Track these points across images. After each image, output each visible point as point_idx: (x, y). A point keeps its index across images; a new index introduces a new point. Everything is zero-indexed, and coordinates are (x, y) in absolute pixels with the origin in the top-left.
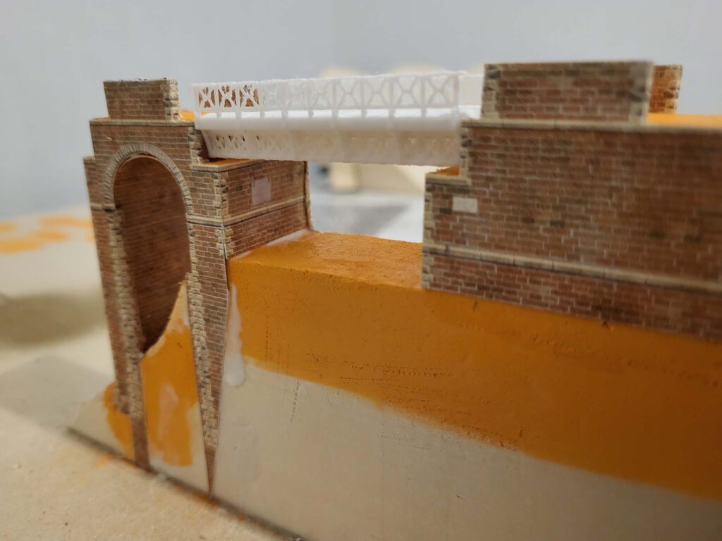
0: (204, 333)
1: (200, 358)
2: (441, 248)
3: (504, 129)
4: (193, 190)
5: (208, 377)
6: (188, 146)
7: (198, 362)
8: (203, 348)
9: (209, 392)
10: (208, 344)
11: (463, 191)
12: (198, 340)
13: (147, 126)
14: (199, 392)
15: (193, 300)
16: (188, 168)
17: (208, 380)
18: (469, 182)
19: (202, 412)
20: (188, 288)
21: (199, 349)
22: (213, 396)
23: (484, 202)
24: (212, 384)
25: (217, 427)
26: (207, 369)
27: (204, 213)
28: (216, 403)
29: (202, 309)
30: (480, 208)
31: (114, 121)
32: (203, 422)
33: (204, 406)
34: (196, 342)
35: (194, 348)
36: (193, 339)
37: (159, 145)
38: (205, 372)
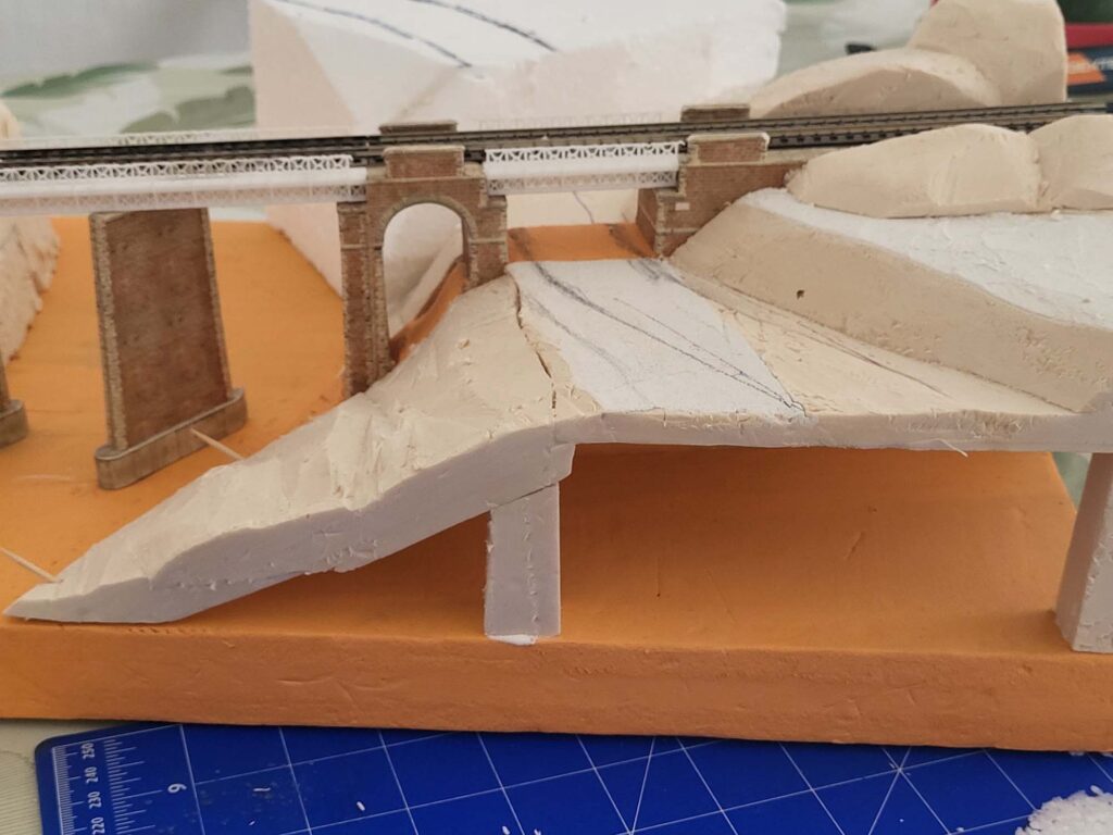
2: (669, 230)
3: (703, 168)
4: (479, 222)
6: (478, 193)
11: (682, 200)
13: (436, 181)
16: (476, 207)
18: (685, 195)
23: (693, 204)
27: (489, 236)
30: (691, 207)
31: (397, 180)
37: (448, 194)
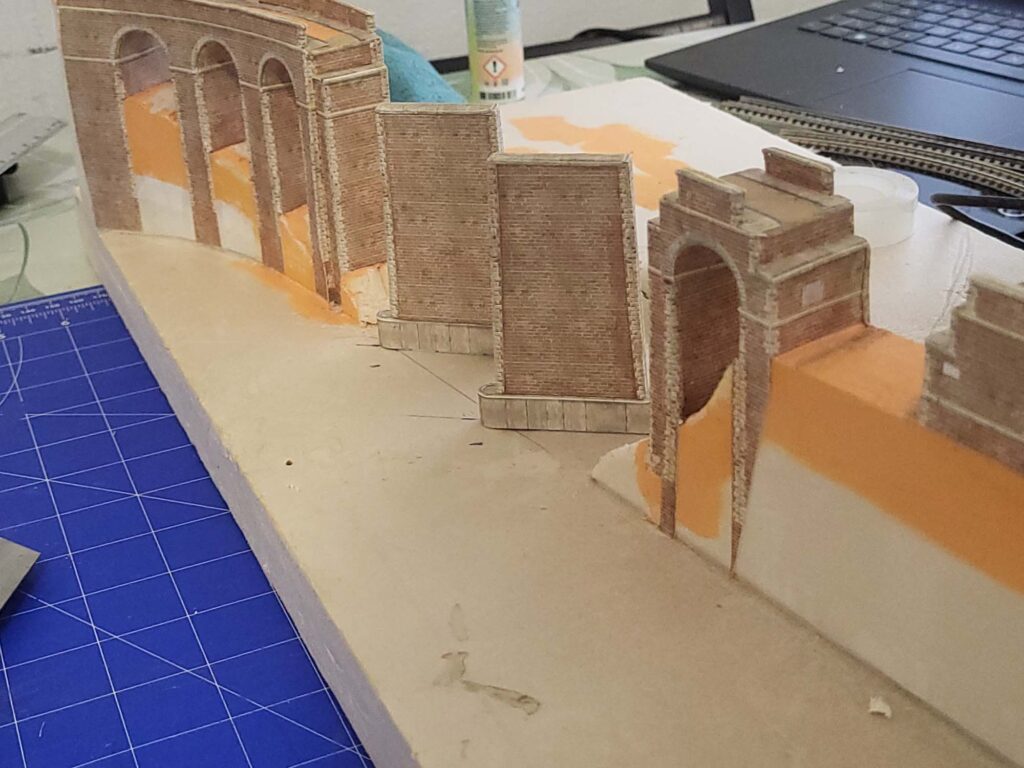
0: (744, 416)
1: (738, 438)
2: (934, 398)
4: (748, 291)
5: (743, 457)
7: (735, 440)
8: (742, 430)
9: (743, 472)
10: (746, 426)
12: (738, 421)
13: (713, 224)
14: (734, 469)
15: (737, 385)
17: (743, 460)
18: (955, 356)
19: (734, 487)
20: (734, 372)
21: (737, 430)
22: (745, 475)
23: (963, 373)
24: (746, 464)
25: (746, 505)
26: (742, 449)
27: (756, 313)
28: (748, 483)
29: (745, 395)
30: (961, 377)
32: (734, 498)
33: (736, 483)
34: (735, 423)
35: (733, 428)
36: (733, 419)
37: (723, 244)
38: (741, 451)
